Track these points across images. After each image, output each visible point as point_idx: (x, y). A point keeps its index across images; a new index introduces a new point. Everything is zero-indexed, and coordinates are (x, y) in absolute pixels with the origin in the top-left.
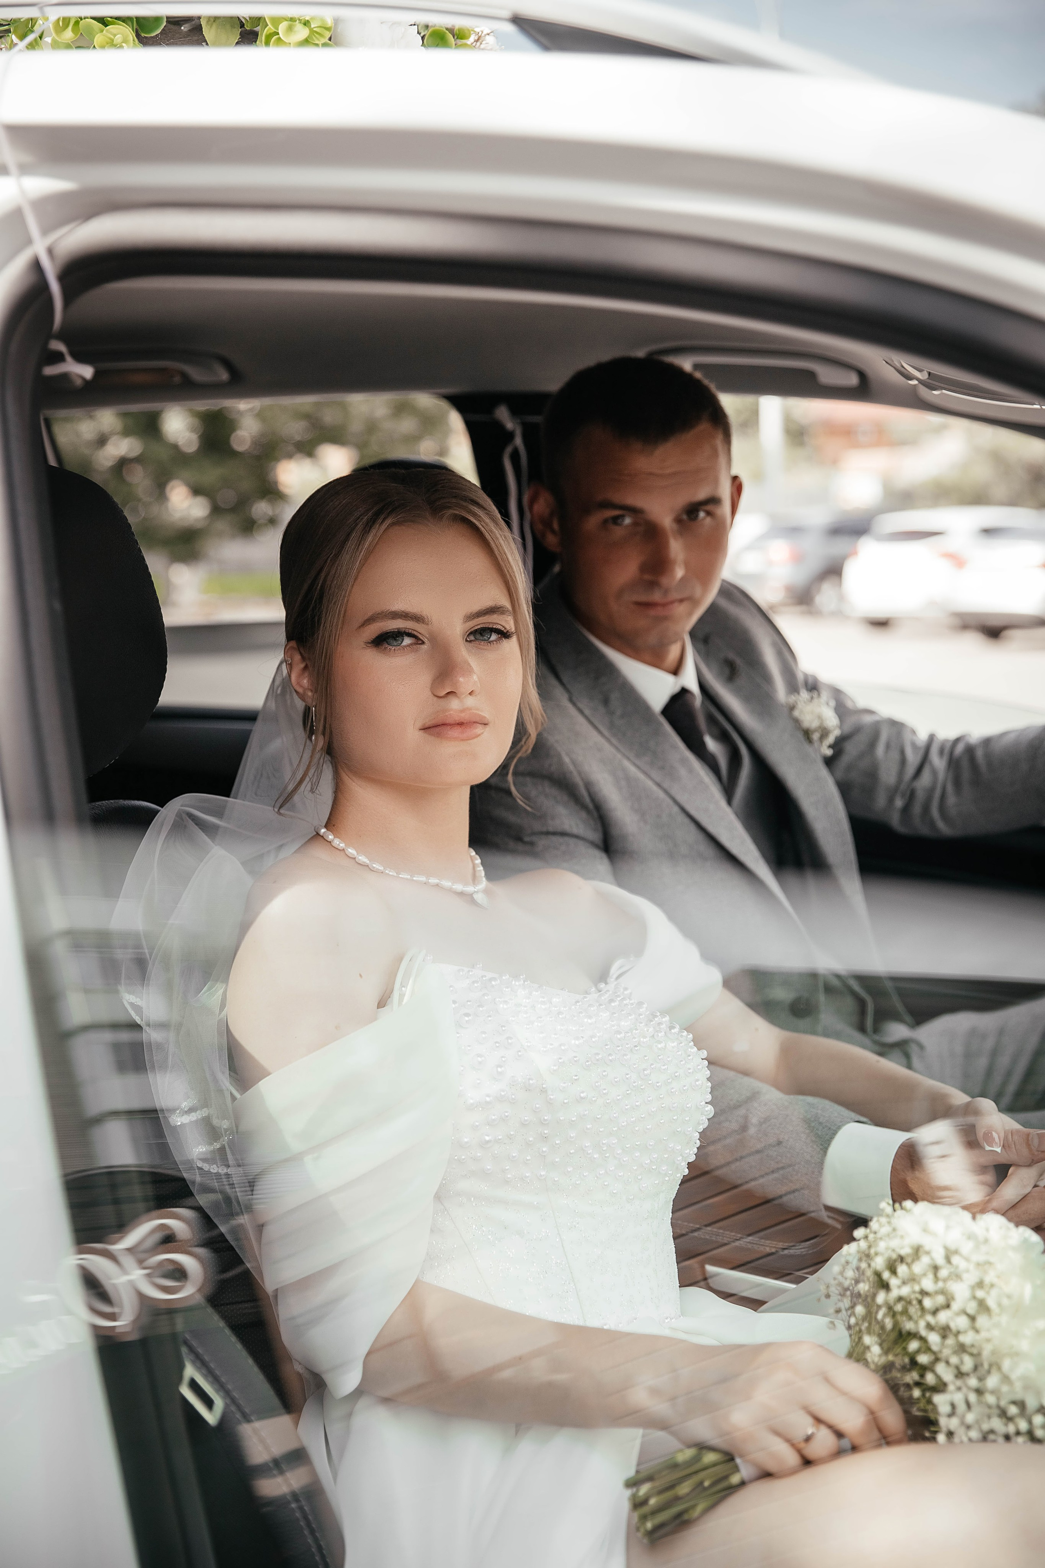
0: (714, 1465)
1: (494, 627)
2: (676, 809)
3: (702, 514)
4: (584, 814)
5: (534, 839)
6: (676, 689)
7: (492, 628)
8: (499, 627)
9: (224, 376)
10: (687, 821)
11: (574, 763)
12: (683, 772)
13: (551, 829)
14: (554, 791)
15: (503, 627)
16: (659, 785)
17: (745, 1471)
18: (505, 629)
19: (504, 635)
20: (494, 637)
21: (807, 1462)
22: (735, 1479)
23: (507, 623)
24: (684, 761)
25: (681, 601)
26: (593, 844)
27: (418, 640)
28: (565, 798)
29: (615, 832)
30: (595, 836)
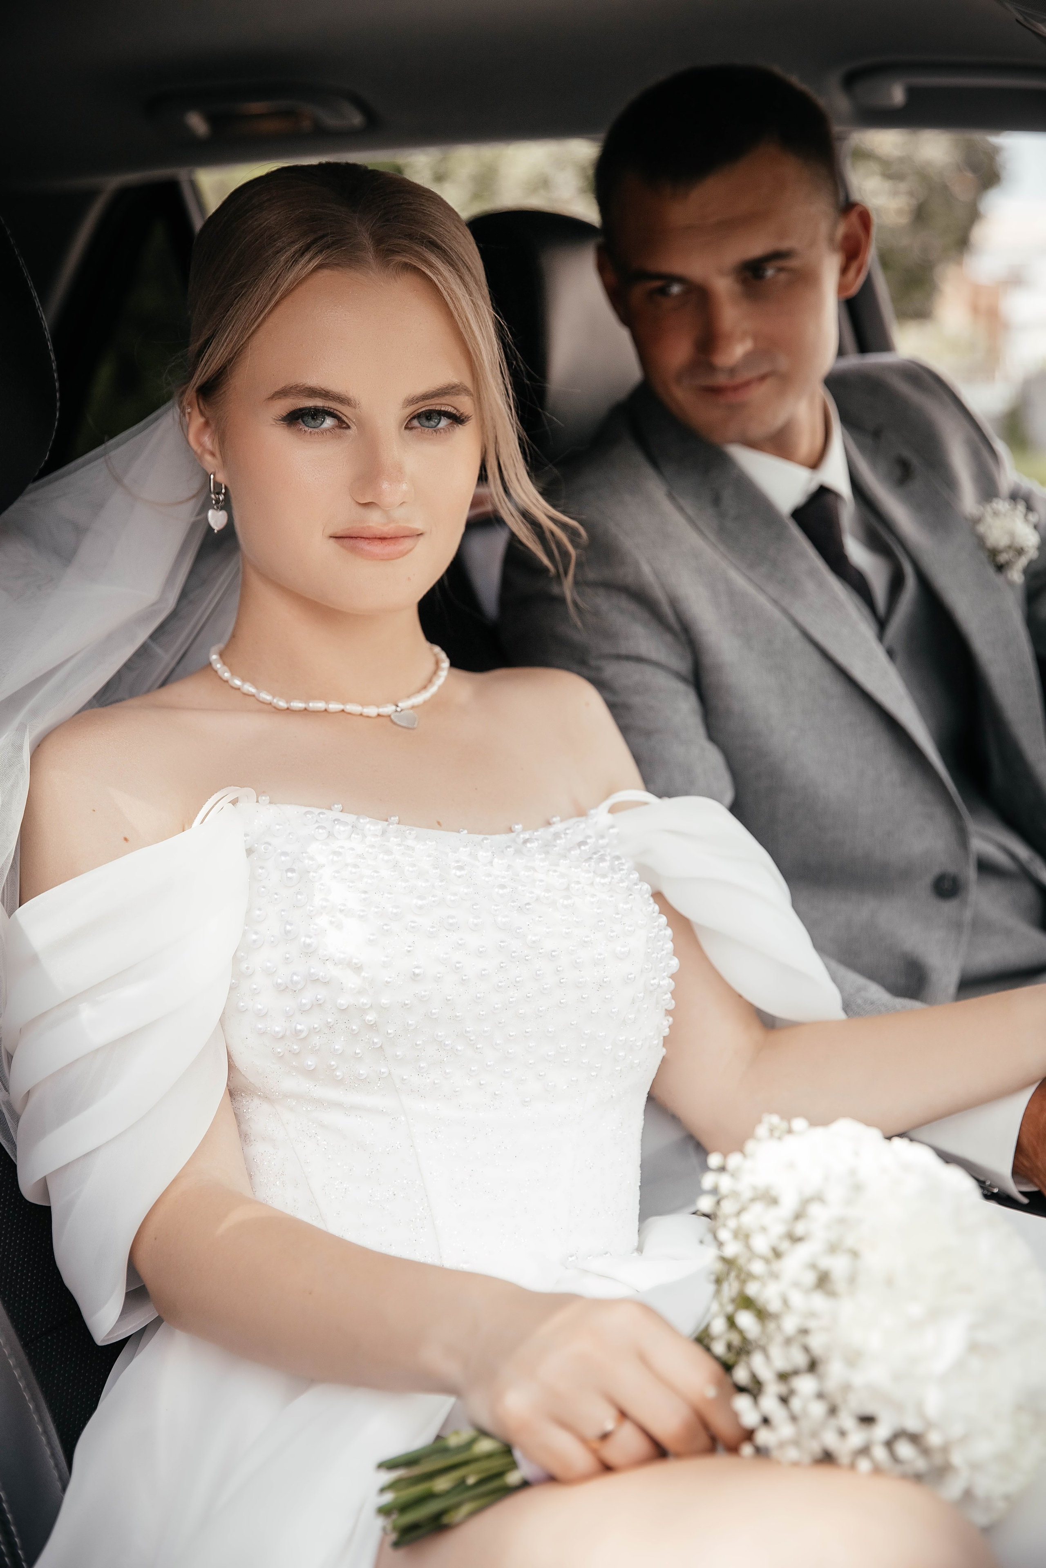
0: (489, 1456)
1: (442, 409)
2: (794, 633)
3: (770, 272)
4: (668, 638)
5: (603, 663)
6: (813, 487)
7: (440, 411)
8: (450, 409)
9: (357, 119)
10: (809, 648)
11: (656, 573)
12: (810, 586)
13: (623, 651)
14: (631, 606)
15: (455, 409)
16: (775, 602)
17: (524, 1471)
18: (458, 411)
19: (457, 419)
20: (444, 422)
21: (607, 1468)
22: (513, 1478)
23: (464, 404)
24: (812, 573)
25: (762, 378)
26: (678, 676)
27: (342, 424)
28: (646, 616)
29: (707, 660)
30: (683, 665)
